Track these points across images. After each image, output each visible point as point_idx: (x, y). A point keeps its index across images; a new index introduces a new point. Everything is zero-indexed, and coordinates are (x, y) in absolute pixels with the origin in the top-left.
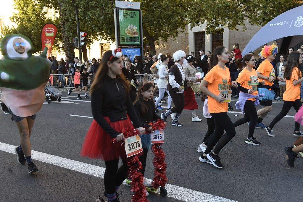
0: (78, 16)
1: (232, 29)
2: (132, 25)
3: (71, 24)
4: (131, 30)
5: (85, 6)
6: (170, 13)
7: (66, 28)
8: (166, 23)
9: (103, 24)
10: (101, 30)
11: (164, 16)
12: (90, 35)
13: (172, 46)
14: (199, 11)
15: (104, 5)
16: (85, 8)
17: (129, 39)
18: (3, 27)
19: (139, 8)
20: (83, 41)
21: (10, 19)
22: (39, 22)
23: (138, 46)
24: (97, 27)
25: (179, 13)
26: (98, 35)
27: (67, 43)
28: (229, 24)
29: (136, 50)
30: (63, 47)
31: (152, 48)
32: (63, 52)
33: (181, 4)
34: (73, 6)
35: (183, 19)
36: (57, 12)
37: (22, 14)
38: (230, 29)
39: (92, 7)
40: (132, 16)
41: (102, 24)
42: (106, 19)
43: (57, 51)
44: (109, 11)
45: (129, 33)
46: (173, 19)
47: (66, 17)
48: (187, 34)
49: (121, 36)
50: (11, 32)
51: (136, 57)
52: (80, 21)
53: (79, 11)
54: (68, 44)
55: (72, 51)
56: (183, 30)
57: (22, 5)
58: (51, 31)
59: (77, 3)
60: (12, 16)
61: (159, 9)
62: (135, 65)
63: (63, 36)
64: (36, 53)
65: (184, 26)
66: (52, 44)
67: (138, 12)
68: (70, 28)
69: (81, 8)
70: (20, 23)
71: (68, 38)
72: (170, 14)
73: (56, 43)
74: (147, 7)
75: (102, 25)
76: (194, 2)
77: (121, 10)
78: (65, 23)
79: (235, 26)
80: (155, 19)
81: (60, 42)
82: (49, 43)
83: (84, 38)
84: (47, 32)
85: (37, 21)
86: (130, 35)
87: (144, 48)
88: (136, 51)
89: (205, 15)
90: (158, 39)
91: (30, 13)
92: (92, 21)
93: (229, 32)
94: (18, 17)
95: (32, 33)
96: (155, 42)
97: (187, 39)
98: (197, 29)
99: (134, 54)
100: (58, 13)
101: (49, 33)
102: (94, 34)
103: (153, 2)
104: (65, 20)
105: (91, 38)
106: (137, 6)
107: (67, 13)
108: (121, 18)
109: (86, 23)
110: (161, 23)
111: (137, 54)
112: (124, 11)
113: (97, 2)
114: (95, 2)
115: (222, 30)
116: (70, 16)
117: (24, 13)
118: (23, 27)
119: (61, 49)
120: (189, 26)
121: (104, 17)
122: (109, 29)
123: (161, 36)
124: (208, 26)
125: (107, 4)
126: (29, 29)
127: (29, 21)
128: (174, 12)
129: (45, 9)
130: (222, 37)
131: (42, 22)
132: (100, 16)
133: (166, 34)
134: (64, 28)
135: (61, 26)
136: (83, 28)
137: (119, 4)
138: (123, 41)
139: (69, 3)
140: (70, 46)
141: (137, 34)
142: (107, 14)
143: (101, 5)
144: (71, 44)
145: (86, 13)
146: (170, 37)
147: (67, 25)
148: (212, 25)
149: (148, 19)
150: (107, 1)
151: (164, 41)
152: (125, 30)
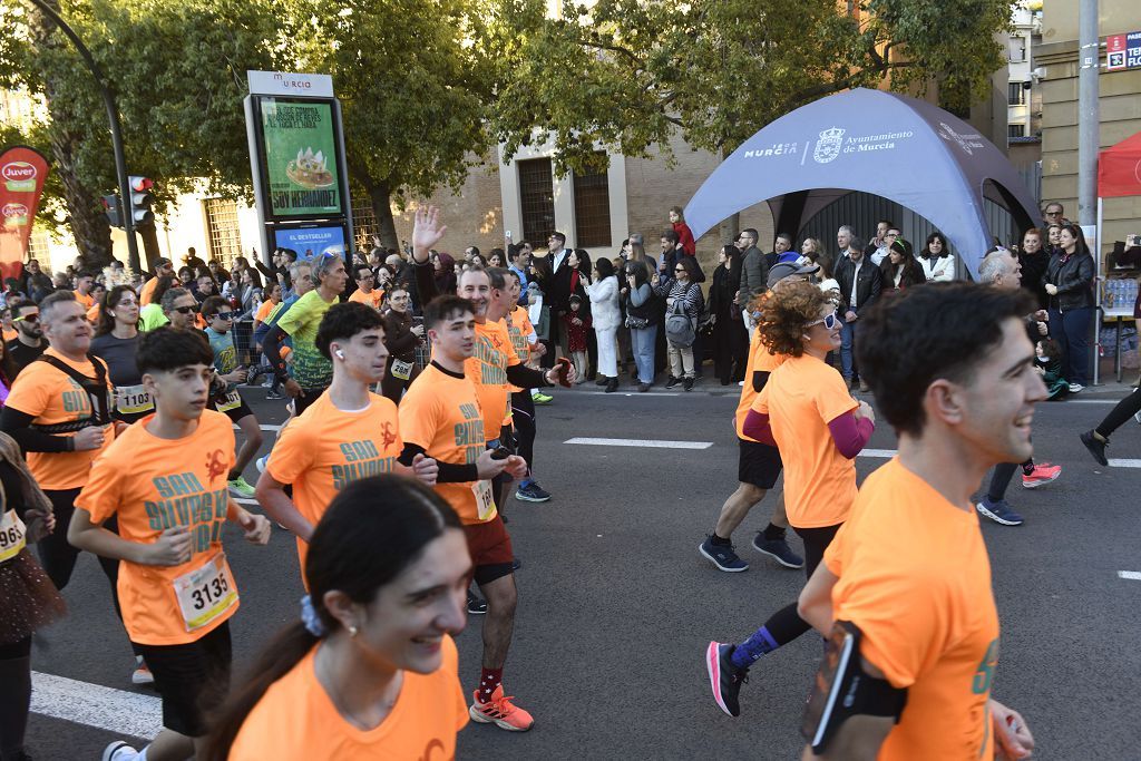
0: (117, 120)
1: (635, 155)
2: (310, 149)
3: (93, 148)
4: (308, 166)
5: (140, 87)
6: (435, 106)
7: (80, 163)
8: (425, 139)
9: (208, 146)
11: (417, 118)
13: (449, 204)
14: (528, 106)
15: (208, 85)
16: (140, 93)
17: (303, 197)
19: (328, 92)
20: (139, 207)
23: (334, 221)
24: (189, 159)
25: (467, 108)
26: (195, 174)
27: (81, 212)
28: (623, 139)
29: (327, 234)
30: (68, 220)
31: (382, 220)
32: (69, 237)
33: (468, 77)
34: (99, 88)
36: (38, 103)
39: (168, 89)
40: (311, 122)
41: (205, 147)
42: (219, 130)
43: (49, 233)
44: (229, 104)
45: (301, 178)
46: (445, 126)
47: (73, 124)
48: (494, 171)
49: (273, 189)
52: (125, 137)
53: (121, 105)
54: (86, 218)
55: (102, 237)
56: (480, 161)
58: (25, 172)
59: (111, 77)
61: (397, 92)
63: (67, 188)
65: (484, 147)
67: (328, 107)
68: (95, 164)
69: (126, 96)
71: (86, 195)
72: (437, 111)
73: (44, 209)
74: (357, 88)
75: (205, 150)
76: (509, 75)
77: (269, 100)
78: (72, 144)
79: (642, 150)
80: (386, 128)
81: (57, 203)
83: (144, 196)
84: (12, 177)
86: (303, 185)
88: (329, 235)
89: (549, 118)
90: (401, 192)
92: (168, 137)
96: (391, 201)
97: (496, 183)
98: (526, 153)
99: (325, 246)
100: (45, 106)
101: (20, 179)
102: (176, 172)
103: (377, 72)
104: (69, 133)
105: (169, 187)
106: (323, 86)
107: (78, 110)
109: (147, 142)
110: (409, 141)
111: (331, 242)
113: (185, 75)
114: (177, 73)
116: (89, 119)
119: (61, 229)
120: (501, 148)
121: (210, 126)
123: (412, 182)
124: (560, 153)
125: (219, 81)
128: (451, 107)
130: (606, 174)
132: (198, 122)
134: (69, 161)
135: (58, 154)
136: (138, 159)
137: (259, 81)
138: (281, 204)
139: (83, 78)
140: (92, 221)
141: (327, 181)
142: (222, 113)
143: (199, 85)
144: (97, 214)
145: (148, 111)
146: (439, 184)
147: (80, 152)
148: (572, 146)
149: (363, 128)
150: (218, 71)
151: (423, 196)
152: (286, 167)
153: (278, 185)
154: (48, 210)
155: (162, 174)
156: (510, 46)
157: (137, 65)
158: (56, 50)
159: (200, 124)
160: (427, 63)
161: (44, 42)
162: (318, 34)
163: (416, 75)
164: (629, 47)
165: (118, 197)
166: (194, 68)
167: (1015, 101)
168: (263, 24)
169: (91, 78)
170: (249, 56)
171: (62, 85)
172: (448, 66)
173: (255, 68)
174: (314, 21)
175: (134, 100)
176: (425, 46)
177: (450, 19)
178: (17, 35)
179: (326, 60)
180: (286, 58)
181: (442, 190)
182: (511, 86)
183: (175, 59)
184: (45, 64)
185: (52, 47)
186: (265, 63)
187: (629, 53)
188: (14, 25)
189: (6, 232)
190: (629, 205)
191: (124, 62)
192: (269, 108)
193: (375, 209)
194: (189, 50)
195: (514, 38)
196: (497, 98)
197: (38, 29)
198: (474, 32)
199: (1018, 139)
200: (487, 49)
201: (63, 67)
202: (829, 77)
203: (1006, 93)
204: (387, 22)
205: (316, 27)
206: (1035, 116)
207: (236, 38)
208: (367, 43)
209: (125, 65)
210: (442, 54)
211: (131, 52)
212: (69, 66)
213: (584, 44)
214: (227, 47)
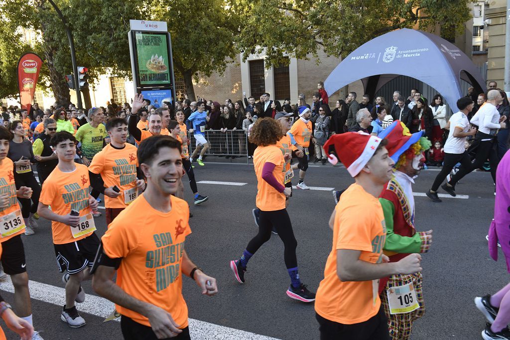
0: (72, 41)
1: (302, 59)
2: (157, 55)
3: (62, 54)
4: (156, 63)
6: (212, 36)
7: (56, 61)
8: (208, 51)
10: (111, 62)
12: (94, 67)
13: (218, 80)
14: (254, 36)
15: (112, 26)
16: (83, 29)
17: (154, 76)
19: (165, 29)
20: (82, 80)
22: (11, 51)
23: (167, 87)
24: (104, 59)
25: (226, 37)
27: (57, 82)
28: (296, 51)
29: (164, 93)
30: (50, 86)
31: (188, 87)
32: (52, 93)
33: (227, 23)
34: (65, 27)
35: (232, 45)
36: (38, 34)
39: (95, 28)
40: (157, 43)
41: (111, 54)
42: (117, 46)
43: (43, 91)
44: (121, 35)
45: (153, 68)
46: (217, 45)
47: (53, 43)
48: (238, 65)
49: (140, 73)
51: (165, 102)
52: (76, 49)
53: (74, 35)
54: (59, 85)
55: (66, 94)
56: (232, 60)
58: (32, 64)
59: (70, 22)
61: (196, 29)
63: (51, 72)
64: (9, 97)
65: (234, 54)
66: (36, 83)
67: (164, 37)
68: (63, 61)
69: (76, 31)
71: (60, 76)
72: (213, 38)
74: (178, 28)
75: (111, 55)
76: (246, 22)
77: (139, 32)
78: (53, 52)
79: (305, 54)
80: (190, 46)
81: (46, 78)
83: (84, 75)
84: (27, 67)
86: (154, 71)
88: (165, 93)
89: (263, 42)
90: (197, 74)
92: (95, 49)
96: (192, 78)
97: (239, 71)
98: (253, 57)
99: (163, 98)
100: (41, 36)
101: (30, 68)
102: (98, 65)
103: (187, 20)
104: (52, 47)
105: (95, 72)
106: (163, 27)
107: (56, 37)
109: (85, 51)
110: (201, 52)
111: (165, 97)
112: (145, 35)
113: (102, 21)
114: (99, 20)
116: (60, 41)
119: (48, 90)
120: (241, 55)
121: (113, 45)
122: (121, 61)
123: (201, 70)
124: (268, 57)
125: (117, 24)
128: (220, 36)
129: (20, 30)
130: (288, 67)
131: (17, 51)
132: (108, 43)
133: (208, 66)
134: (52, 60)
135: (47, 56)
136: (82, 59)
137: (135, 25)
138: (144, 79)
139: (58, 23)
140: (62, 86)
141: (164, 70)
142: (118, 39)
143: (109, 26)
144: (64, 83)
145: (86, 37)
146: (214, 71)
147: (56, 56)
148: (274, 54)
149: (180, 45)
150: (117, 20)
151: (207, 76)
152: (146, 63)
153: (143, 71)
154: (42, 81)
155: (92, 66)
156: (246, 9)
157: (82, 17)
158: (46, 10)
159: (109, 44)
160: (209, 16)
161: (41, 7)
162: (161, 3)
163: (204, 21)
164: (300, 10)
165: (73, 76)
166: (106, 19)
167: (476, 35)
169: (62, 23)
170: (131, 13)
171: (49, 26)
172: (218, 18)
173: (133, 18)
175: (80, 33)
176: (208, 9)
178: (29, 3)
179: (164, 15)
180: (147, 14)
181: (215, 74)
182: (246, 27)
183: (98, 14)
184: (41, 17)
185: (44, 9)
186: (137, 16)
187: (300, 12)
189: (24, 91)
190: (299, 81)
191: (75, 16)
192: (139, 36)
193: (185, 82)
194: (104, 10)
195: (248, 5)
196: (240, 32)
197: (38, 1)
198: (230, 2)
199: (477, 52)
200: (236, 10)
201: (49, 18)
202: (390, 23)
203: (472, 31)
206: (485, 42)
207: (124, 5)
208: (182, 8)
209: (77, 17)
210: (216, 12)
211: (79, 11)
212: (52, 18)
213: (279, 8)
214: (120, 9)
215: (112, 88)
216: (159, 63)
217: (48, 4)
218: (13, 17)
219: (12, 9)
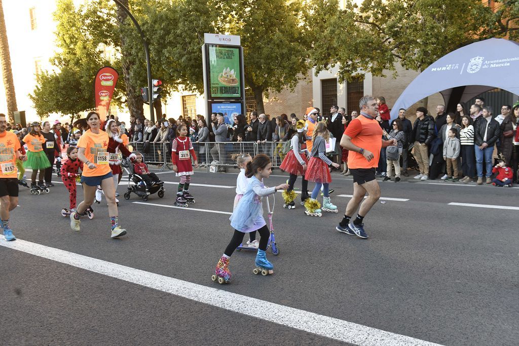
0: (149, 55)
1: (377, 76)
2: (229, 68)
3: (138, 68)
4: (227, 76)
5: (159, 41)
6: (285, 51)
7: (132, 74)
8: (280, 66)
9: (186, 67)
10: (184, 76)
11: (276, 56)
12: (167, 83)
14: (328, 49)
15: (187, 40)
16: (159, 44)
17: (224, 89)
18: (40, 73)
19: (238, 43)
20: (155, 93)
21: (50, 61)
22: (92, 66)
23: (237, 100)
24: (177, 73)
25: (299, 51)
26: (178, 84)
27: (132, 95)
28: (372, 68)
30: (126, 101)
31: (258, 103)
32: (127, 109)
33: (301, 38)
34: (143, 41)
35: (305, 60)
36: (117, 50)
37: (68, 54)
38: (373, 75)
39: (170, 43)
40: (229, 56)
42: (190, 60)
43: (118, 107)
44: (195, 48)
45: (224, 81)
46: (289, 60)
47: (131, 58)
48: (310, 82)
49: (212, 86)
50: (51, 81)
52: (151, 63)
53: (151, 49)
54: (134, 98)
55: (140, 107)
56: (304, 77)
57: (68, 41)
58: (109, 78)
59: (147, 37)
60: (52, 57)
61: (268, 45)
62: (234, 128)
63: (127, 85)
64: (87, 111)
65: (307, 70)
66: (111, 97)
67: (238, 50)
68: (138, 74)
69: (153, 45)
70: (63, 66)
71: (134, 88)
72: (286, 53)
73: (116, 96)
74: (251, 43)
75: (184, 69)
77: (213, 46)
78: (130, 66)
79: (381, 71)
80: (262, 61)
81: (122, 95)
82: (106, 96)
83: (158, 88)
84: (103, 80)
85: (88, 64)
86: (225, 84)
87: (247, 103)
88: (235, 107)
89: (337, 55)
90: (267, 90)
91: (78, 52)
92: (169, 63)
93: (373, 79)
94: (61, 59)
95: (81, 82)
96: (263, 94)
97: (310, 90)
98: (325, 74)
99: (232, 112)
100: (120, 51)
101: (107, 80)
102: (172, 81)
103: (260, 36)
104: (129, 61)
105: (168, 88)
106: (236, 41)
107: (133, 51)
108: (213, 58)
109: (160, 65)
110: (272, 66)
111: (235, 110)
112: (218, 48)
113: (178, 36)
114: (174, 35)
115: (363, 75)
116: (138, 55)
117: (69, 52)
118: (68, 72)
119: (123, 105)
120: (314, 70)
121: (187, 58)
122: (194, 74)
123: (272, 86)
124: (341, 71)
125: (192, 38)
126: (77, 76)
127: (77, 63)
128: (291, 49)
129: (101, 46)
130: (363, 83)
131: (97, 65)
132: (181, 56)
133: (279, 81)
134: (128, 74)
135: (124, 71)
136: (156, 73)
137: (209, 38)
138: (215, 92)
139: (136, 38)
140: (136, 100)
141: (235, 83)
142: (192, 52)
143: (184, 40)
144: (138, 96)
145: (162, 51)
146: (285, 87)
147: (132, 70)
148: (347, 68)
149: (252, 61)
150: (192, 34)
151: (277, 92)
152: (218, 76)
153: (214, 84)
154: (118, 97)
155: (167, 81)
157: (159, 32)
158: (127, 26)
159: (183, 57)
160: (282, 32)
161: (122, 23)
162: (235, 19)
163: (278, 36)
164: (377, 24)
165: (147, 89)
166: (182, 33)
168: (212, 14)
169: (140, 37)
170: (205, 28)
171: (127, 40)
172: (292, 33)
173: (208, 32)
174: (234, 13)
175: (156, 47)
176: (282, 24)
177: (294, 13)
178: (111, 22)
179: (238, 31)
180: (221, 30)
181: (286, 89)
182: (320, 40)
183: (174, 29)
184: (122, 31)
185: (125, 25)
186: (211, 31)
187: (377, 26)
188: (110, 18)
189: (101, 105)
192: (213, 52)
193: (255, 97)
194: (180, 25)
196: (313, 48)
197: (120, 18)
198: (304, 18)
201: (129, 33)
204: (266, 13)
205: (235, 15)
207: (200, 20)
208: (256, 22)
209: (154, 32)
210: (290, 28)
211: (156, 26)
212: (131, 32)
213: (355, 21)
214: (196, 24)
215: (184, 107)
216: (231, 76)
217: (128, 20)
218: (96, 34)
219: (95, 27)
